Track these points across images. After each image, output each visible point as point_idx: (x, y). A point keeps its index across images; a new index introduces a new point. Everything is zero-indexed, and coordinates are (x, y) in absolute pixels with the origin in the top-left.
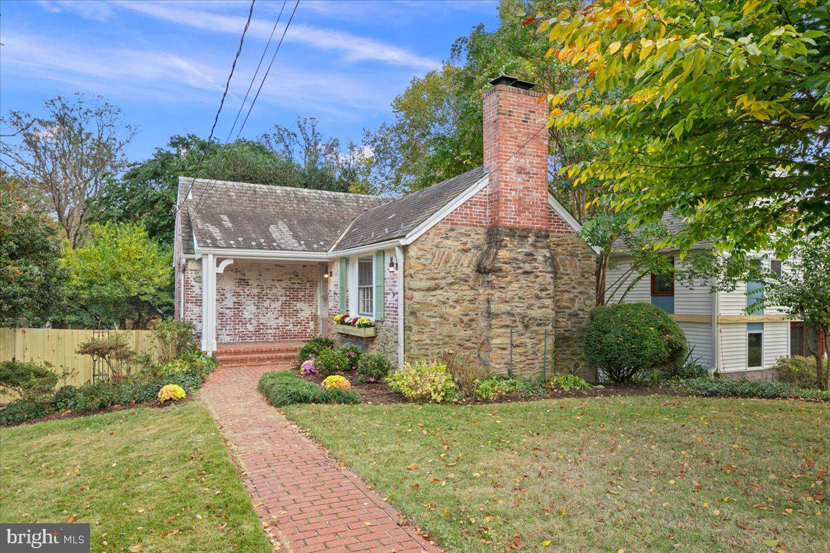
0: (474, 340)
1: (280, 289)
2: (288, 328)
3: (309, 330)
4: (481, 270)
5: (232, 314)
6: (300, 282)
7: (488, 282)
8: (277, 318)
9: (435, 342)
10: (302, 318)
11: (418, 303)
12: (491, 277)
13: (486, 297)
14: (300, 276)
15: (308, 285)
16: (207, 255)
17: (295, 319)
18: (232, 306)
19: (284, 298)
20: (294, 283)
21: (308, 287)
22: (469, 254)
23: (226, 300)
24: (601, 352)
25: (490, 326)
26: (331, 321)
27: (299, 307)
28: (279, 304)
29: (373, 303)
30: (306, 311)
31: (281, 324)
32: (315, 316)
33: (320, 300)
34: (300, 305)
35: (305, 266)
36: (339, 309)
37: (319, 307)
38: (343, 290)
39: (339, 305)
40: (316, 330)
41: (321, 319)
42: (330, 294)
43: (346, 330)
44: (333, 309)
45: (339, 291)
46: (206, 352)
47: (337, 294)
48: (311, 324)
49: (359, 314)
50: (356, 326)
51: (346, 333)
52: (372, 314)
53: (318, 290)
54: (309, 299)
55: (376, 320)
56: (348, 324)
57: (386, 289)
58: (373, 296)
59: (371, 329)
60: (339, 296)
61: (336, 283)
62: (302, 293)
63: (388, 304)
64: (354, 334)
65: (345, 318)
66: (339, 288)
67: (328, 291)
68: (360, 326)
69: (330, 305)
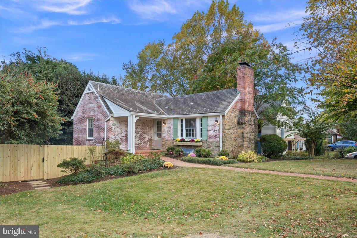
0: (237, 146)
1: (139, 129)
2: (141, 144)
3: (148, 145)
4: (239, 123)
5: (124, 139)
6: (145, 126)
7: (243, 127)
8: (138, 141)
9: (230, 146)
10: (146, 140)
11: (227, 134)
12: (244, 126)
13: (242, 132)
14: (145, 124)
15: (148, 127)
16: (133, 115)
17: (144, 141)
19: (140, 133)
20: (143, 127)
21: (147, 128)
22: (236, 118)
23: (123, 133)
24: (270, 148)
25: (244, 141)
26: (165, 141)
27: (145, 136)
28: (139, 135)
29: (196, 134)
30: (147, 137)
31: (139, 143)
32: (150, 140)
33: (154, 133)
34: (145, 135)
35: (147, 120)
36: (172, 136)
37: (153, 136)
38: (176, 129)
39: (171, 135)
40: (151, 145)
41: (154, 141)
42: (164, 131)
43: (185, 144)
44: (166, 137)
45: (172, 130)
46: (132, 153)
47: (170, 131)
48: (149, 142)
49: (185, 138)
50: (194, 142)
51: (185, 145)
52: (194, 138)
53: (152, 130)
54: (148, 133)
55: (201, 140)
56: (187, 141)
57: (209, 129)
58: (196, 132)
59: (201, 143)
60: (172, 132)
61: (169, 127)
62: (146, 131)
63: (210, 134)
64: (192, 145)
65: (185, 140)
66: (172, 129)
67: (162, 130)
68: (197, 142)
69: (164, 135)
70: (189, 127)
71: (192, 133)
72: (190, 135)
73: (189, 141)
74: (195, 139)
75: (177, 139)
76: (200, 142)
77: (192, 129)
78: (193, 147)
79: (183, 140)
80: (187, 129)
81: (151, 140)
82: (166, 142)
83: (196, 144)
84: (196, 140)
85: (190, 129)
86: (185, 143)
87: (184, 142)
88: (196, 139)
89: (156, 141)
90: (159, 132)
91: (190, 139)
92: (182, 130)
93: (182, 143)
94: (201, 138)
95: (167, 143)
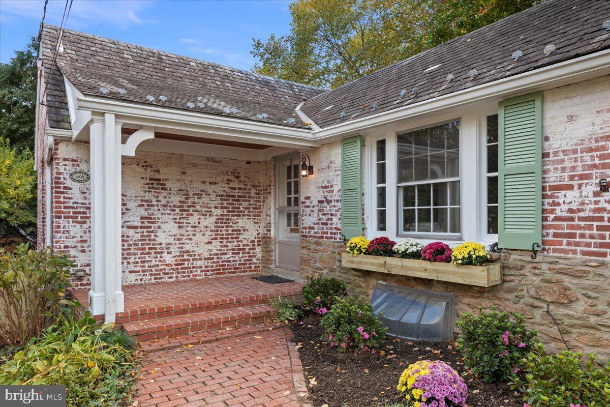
1: (213, 196)
2: (225, 257)
3: (254, 260)
5: (139, 237)
6: (243, 186)
8: (209, 243)
10: (245, 242)
14: (242, 178)
15: (253, 191)
16: (103, 114)
17: (236, 243)
18: (139, 224)
19: (220, 212)
20: (234, 189)
21: (253, 194)
23: (129, 213)
26: (313, 247)
27: (240, 225)
28: (213, 219)
29: (456, 214)
30: (250, 230)
31: (215, 251)
32: (263, 238)
33: (275, 215)
34: (242, 222)
35: (248, 163)
36: (339, 226)
37: (272, 225)
38: (353, 194)
39: (335, 220)
40: (266, 260)
41: (276, 243)
42: (308, 203)
43: (396, 267)
44: (316, 226)
45: (336, 196)
46: (102, 318)
47: (329, 202)
48: (258, 250)
49: (398, 235)
50: (448, 260)
51: (394, 272)
52: (449, 234)
53: (271, 200)
54: (255, 213)
55: (494, 247)
56: (405, 255)
57: (553, 178)
58: (456, 199)
59: (496, 269)
60: (339, 205)
61: (326, 184)
62: (245, 204)
63: (561, 211)
64: (433, 277)
65: (393, 244)
66: (336, 190)
67: (302, 199)
68: (469, 261)
69: (309, 220)
70: (417, 179)
71: (432, 207)
72: (425, 217)
73: (416, 255)
74: (452, 244)
75: (355, 240)
76: (484, 261)
77: (435, 185)
78: (439, 290)
79: (383, 248)
80: (406, 189)
81: (265, 241)
82: (317, 251)
83: (462, 275)
84: (458, 249)
85: (424, 190)
86: (395, 265)
87: (389, 260)
88: (460, 239)
89: (282, 243)
90: (293, 209)
91: (425, 243)
92: (382, 194)
93: (381, 260)
94: (494, 238)
95: (317, 255)
